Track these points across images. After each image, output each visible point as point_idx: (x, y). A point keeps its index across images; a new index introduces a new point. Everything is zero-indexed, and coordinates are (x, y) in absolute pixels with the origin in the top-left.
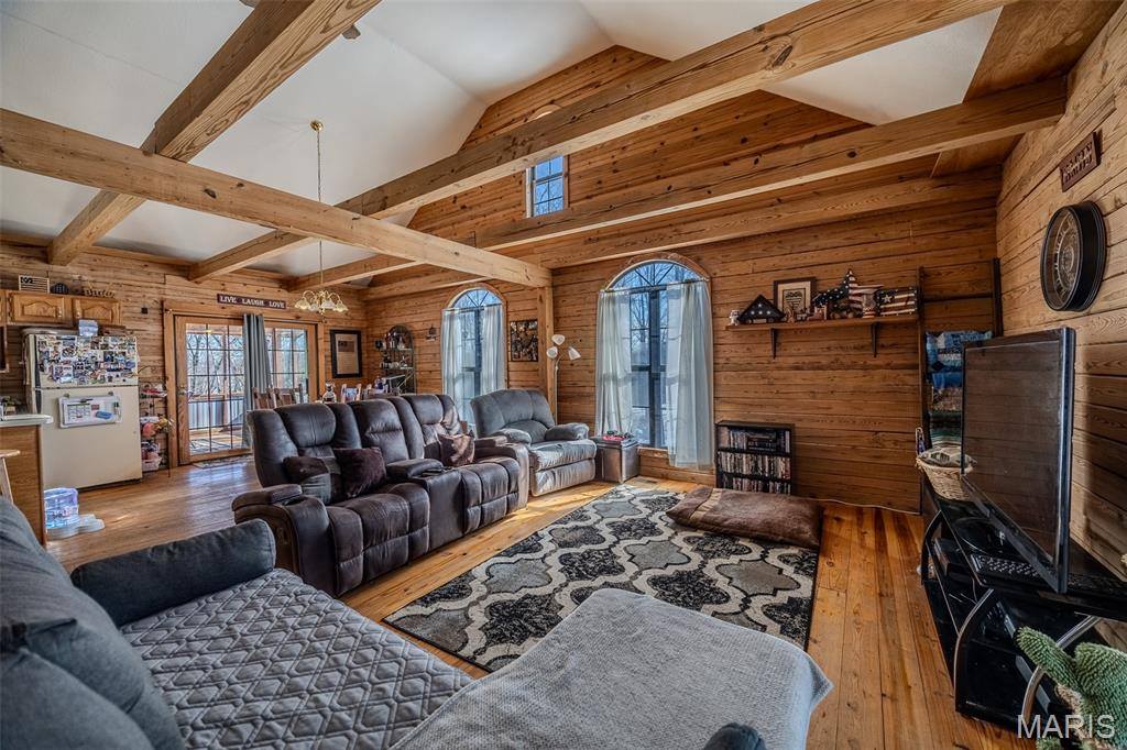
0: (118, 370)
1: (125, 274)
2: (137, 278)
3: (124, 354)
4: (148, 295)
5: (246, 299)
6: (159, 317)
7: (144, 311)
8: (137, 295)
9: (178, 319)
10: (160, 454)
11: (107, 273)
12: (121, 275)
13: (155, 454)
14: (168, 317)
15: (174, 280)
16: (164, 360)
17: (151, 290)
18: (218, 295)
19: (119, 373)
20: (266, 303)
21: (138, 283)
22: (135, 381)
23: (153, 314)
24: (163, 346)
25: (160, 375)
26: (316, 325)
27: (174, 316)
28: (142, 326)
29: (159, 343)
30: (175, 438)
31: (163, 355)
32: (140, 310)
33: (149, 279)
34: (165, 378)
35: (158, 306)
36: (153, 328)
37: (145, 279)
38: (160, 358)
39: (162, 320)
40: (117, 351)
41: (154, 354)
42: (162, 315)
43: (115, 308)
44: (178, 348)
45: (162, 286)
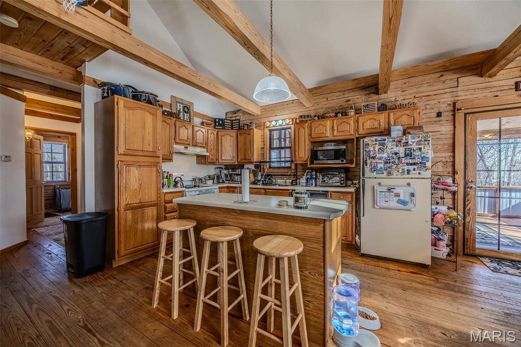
0: (414, 164)
1: (425, 88)
2: (434, 88)
3: (420, 149)
4: (443, 100)
6: (451, 118)
7: (439, 115)
8: (434, 102)
9: (469, 117)
10: (448, 246)
11: (412, 91)
12: (421, 89)
13: (443, 243)
14: (460, 116)
15: (469, 81)
16: (454, 157)
17: (446, 96)
19: (416, 167)
21: (435, 93)
22: (428, 174)
23: (447, 116)
24: (454, 143)
25: (450, 169)
27: (465, 114)
28: (436, 127)
29: (450, 142)
30: (461, 228)
31: (454, 151)
32: (435, 114)
33: (444, 86)
34: (454, 172)
35: (451, 108)
36: (445, 129)
37: (440, 87)
38: (451, 154)
39: (454, 122)
40: (415, 147)
41: (445, 151)
42: (454, 115)
43: (416, 114)
44: (468, 144)
45: (455, 89)
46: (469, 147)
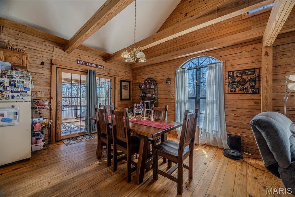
0: (18, 92)
1: (33, 44)
2: (38, 46)
3: (23, 82)
4: (45, 56)
5: (89, 63)
6: (49, 67)
7: (42, 64)
8: (39, 55)
9: (59, 70)
10: (43, 141)
11: (24, 42)
12: (31, 44)
13: (40, 141)
14: (54, 68)
15: (58, 50)
16: (51, 89)
17: (46, 54)
18: (77, 60)
19: (19, 94)
20: (97, 66)
21: (40, 50)
22: (29, 99)
23: (47, 65)
24: (51, 82)
25: (49, 96)
26: (115, 77)
27: (57, 68)
28: (40, 71)
29: (49, 81)
30: (54, 128)
31: (51, 86)
32: (40, 63)
33: (46, 48)
34: (51, 98)
35: (49, 62)
36: (46, 73)
37: (44, 48)
38: (49, 88)
39: (51, 70)
40: (19, 80)
41: (46, 86)
42: (51, 66)
43: (24, 58)
44: (58, 83)
45: (52, 52)
46: (58, 85)
